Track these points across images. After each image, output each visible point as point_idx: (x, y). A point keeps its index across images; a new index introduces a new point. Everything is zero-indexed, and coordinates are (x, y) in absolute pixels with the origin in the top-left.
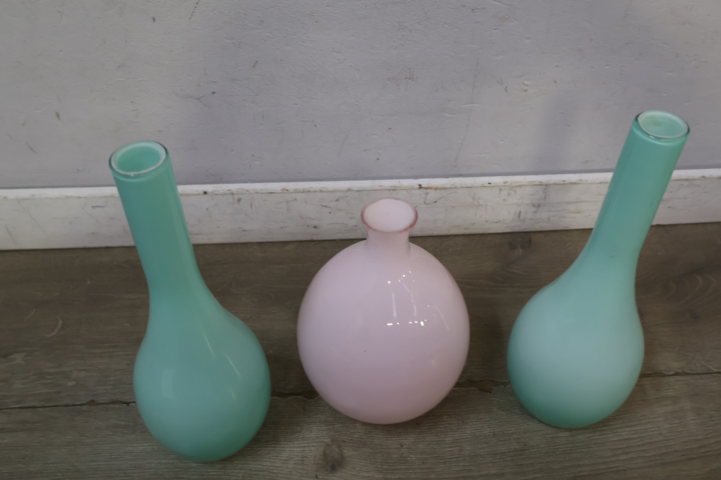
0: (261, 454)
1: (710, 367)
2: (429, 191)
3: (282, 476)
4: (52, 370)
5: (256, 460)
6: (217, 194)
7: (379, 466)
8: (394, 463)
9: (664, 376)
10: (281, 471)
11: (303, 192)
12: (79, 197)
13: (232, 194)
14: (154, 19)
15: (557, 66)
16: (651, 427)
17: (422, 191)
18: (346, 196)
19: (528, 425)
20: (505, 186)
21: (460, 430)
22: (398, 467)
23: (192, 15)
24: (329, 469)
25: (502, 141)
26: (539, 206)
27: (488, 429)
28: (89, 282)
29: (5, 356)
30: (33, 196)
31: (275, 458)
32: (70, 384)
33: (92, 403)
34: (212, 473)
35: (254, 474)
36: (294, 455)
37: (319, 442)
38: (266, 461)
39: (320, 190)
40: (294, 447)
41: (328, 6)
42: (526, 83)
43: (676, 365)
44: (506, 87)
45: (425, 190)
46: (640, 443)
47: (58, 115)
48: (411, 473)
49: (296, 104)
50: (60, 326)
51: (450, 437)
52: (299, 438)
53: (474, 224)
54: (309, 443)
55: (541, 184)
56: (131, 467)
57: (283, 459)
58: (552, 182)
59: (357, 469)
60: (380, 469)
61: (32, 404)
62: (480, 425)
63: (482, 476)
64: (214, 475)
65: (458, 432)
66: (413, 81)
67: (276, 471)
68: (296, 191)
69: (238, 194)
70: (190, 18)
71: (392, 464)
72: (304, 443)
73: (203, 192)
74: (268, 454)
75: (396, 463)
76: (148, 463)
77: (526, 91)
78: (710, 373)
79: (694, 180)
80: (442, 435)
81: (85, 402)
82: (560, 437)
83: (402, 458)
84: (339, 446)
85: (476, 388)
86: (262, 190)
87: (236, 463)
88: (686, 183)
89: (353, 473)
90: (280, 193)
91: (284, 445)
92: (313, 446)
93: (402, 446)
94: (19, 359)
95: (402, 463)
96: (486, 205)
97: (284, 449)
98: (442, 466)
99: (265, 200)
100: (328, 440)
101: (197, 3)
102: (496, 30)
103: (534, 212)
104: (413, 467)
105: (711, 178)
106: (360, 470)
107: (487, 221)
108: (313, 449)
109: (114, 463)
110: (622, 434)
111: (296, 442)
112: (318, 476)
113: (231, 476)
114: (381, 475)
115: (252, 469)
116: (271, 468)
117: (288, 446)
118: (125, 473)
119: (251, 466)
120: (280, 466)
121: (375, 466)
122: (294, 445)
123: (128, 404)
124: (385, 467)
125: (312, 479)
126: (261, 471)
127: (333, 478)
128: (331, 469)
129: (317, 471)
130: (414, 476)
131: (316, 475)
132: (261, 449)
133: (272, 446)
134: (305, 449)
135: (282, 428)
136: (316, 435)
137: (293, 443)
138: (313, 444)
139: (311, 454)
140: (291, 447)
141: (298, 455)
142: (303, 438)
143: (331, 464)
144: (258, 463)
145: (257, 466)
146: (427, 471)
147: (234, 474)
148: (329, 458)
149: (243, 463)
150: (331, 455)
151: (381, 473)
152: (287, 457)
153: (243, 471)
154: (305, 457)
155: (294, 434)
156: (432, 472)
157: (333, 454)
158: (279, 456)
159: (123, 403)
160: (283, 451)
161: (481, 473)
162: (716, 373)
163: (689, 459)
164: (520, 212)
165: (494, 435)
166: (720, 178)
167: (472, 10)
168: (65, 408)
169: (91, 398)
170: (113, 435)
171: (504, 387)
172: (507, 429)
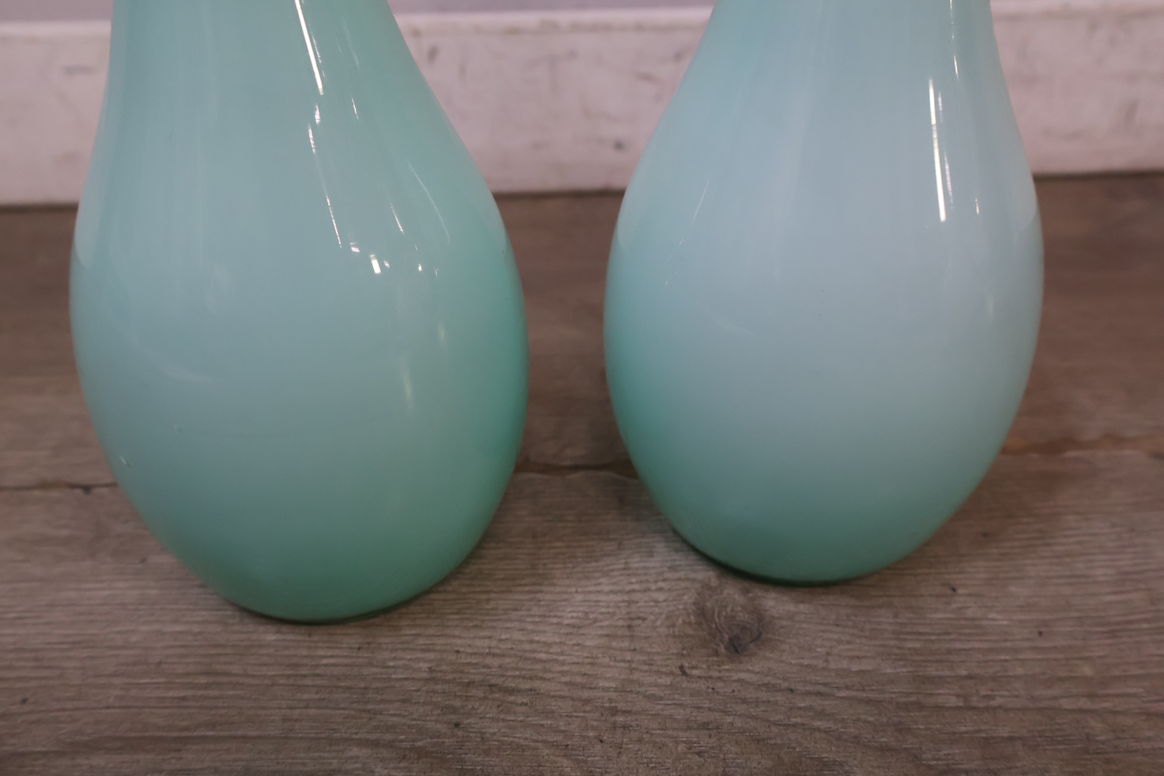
0: (492, 609)
3: (566, 668)
7: (892, 643)
8: (938, 635)
10: (562, 654)
22: (958, 645)
24: (722, 650)
31: (537, 619)
34: (325, 661)
35: (469, 664)
36: (602, 613)
37: (679, 579)
38: (508, 628)
40: (598, 592)
48: (1006, 661)
52: (613, 570)
54: (647, 581)
56: (59, 643)
57: (566, 622)
59: (819, 650)
60: (896, 651)
64: (335, 665)
67: (543, 656)
71: (933, 638)
72: (631, 583)
74: (516, 610)
75: (948, 634)
76: (119, 633)
80: (1076, 562)
83: (963, 622)
85: (1139, 452)
87: (408, 632)
89: (806, 662)
90: (536, 32)
91: (569, 586)
92: (660, 589)
93: (954, 590)
95: (969, 634)
96: (1053, 76)
97: (566, 596)
104: (1008, 645)
106: (828, 654)
108: (661, 596)
109: (8, 631)
111: (603, 580)
112: (688, 671)
113: (393, 667)
114: (904, 666)
115: (461, 650)
116: (528, 647)
117: (579, 590)
118: (36, 659)
119: (459, 641)
120: (558, 640)
121: (878, 643)
122: (599, 588)
123: (87, 489)
124: (910, 645)
125: (667, 680)
126: (494, 655)
127: (742, 676)
128: (725, 648)
129: (683, 655)
130: (1020, 671)
131: (681, 668)
132: (493, 596)
133: (527, 589)
134: (636, 597)
135: (558, 544)
136: (667, 561)
137: (593, 582)
138: (661, 584)
139: (657, 610)
140: (590, 592)
141: (614, 614)
142: (624, 569)
143: (726, 637)
144: (482, 634)
145: (479, 643)
146: (1061, 656)
147: (401, 663)
148: (717, 620)
149: (431, 631)
150: (724, 613)
151: (901, 663)
152: (577, 618)
153: (431, 656)
154: (639, 618)
155: (597, 561)
156: (1080, 659)
157: (729, 609)
158: (552, 614)
159: (73, 486)
160: (563, 603)
164: (1134, 103)
170: (25, 561)
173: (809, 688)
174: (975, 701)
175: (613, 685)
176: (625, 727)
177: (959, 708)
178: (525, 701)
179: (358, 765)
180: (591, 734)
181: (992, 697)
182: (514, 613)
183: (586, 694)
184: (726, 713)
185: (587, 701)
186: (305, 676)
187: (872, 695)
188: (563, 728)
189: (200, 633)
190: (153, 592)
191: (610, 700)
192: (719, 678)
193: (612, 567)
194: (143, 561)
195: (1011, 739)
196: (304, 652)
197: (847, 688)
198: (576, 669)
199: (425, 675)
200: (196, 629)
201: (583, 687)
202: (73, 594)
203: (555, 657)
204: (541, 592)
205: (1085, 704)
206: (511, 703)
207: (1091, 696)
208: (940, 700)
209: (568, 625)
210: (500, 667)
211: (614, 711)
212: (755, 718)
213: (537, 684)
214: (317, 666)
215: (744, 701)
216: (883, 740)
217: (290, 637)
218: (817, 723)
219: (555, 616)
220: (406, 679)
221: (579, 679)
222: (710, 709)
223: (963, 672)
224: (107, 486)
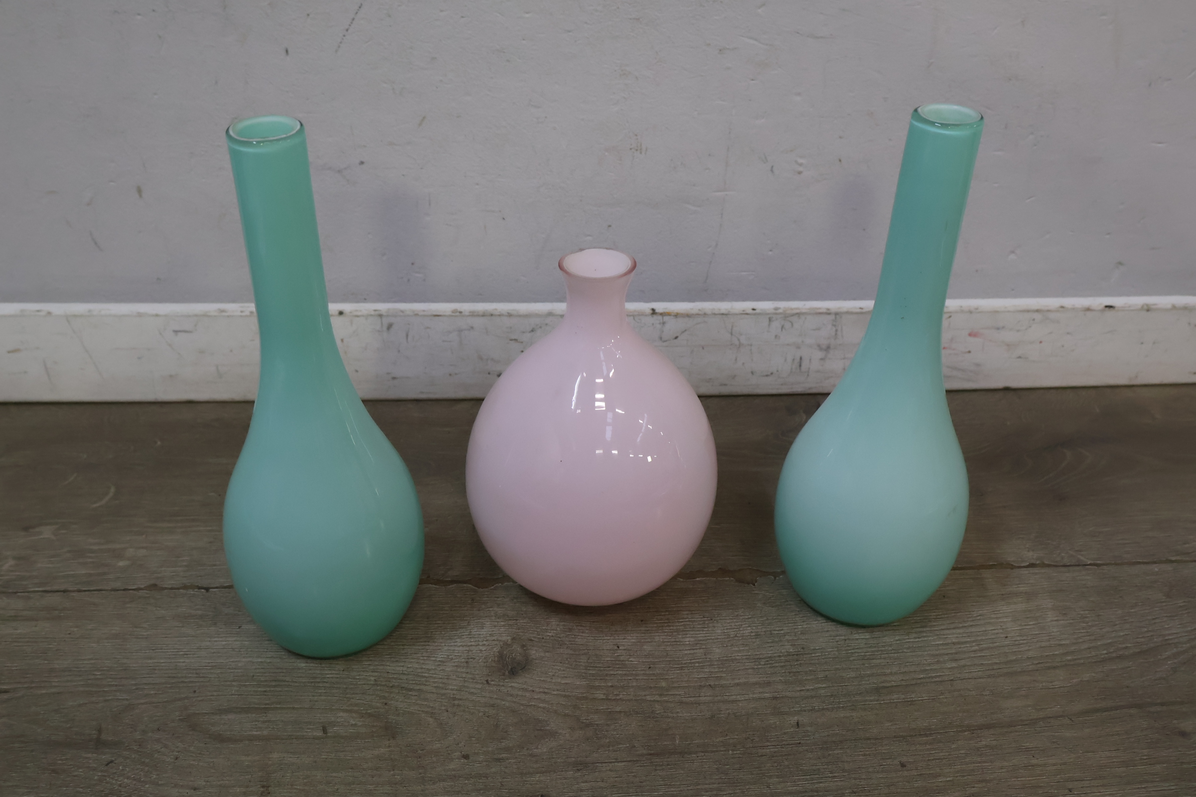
0: (405, 653)
1: (1082, 558)
2: (666, 318)
3: (436, 680)
4: (95, 547)
5: (397, 661)
6: (358, 316)
7: (583, 671)
8: (605, 668)
9: (1012, 567)
10: (435, 674)
11: (484, 315)
12: (157, 315)
13: (381, 316)
14: (287, 51)
15: (840, 137)
16: (993, 628)
17: (657, 319)
18: (547, 324)
19: (807, 624)
20: (776, 314)
21: (706, 629)
22: (612, 673)
23: (339, 47)
24: (507, 673)
25: (771, 250)
26: (828, 348)
27: (749, 628)
28: (159, 443)
29: (26, 529)
30: (90, 311)
31: (425, 658)
32: (121, 563)
33: (154, 587)
34: (328, 676)
35: (393, 678)
36: (455, 656)
37: (494, 640)
38: (411, 662)
39: (508, 313)
40: (455, 646)
41: (524, 40)
42: (800, 161)
43: (1031, 556)
44: (772, 167)
45: (660, 317)
46: (977, 648)
47: (139, 191)
48: (630, 679)
49: (477, 184)
50: (111, 494)
51: (689, 637)
52: (463, 635)
53: (734, 377)
54: (479, 641)
55: (828, 312)
56: (206, 666)
58: (845, 310)
59: (550, 674)
60: (584, 675)
61: (62, 588)
62: (738, 624)
63: (738, 684)
64: (332, 678)
65: (703, 631)
66: (641, 153)
67: (426, 675)
68: (473, 314)
69: (388, 316)
70: (336, 51)
71: (602, 669)
72: (471, 642)
73: (337, 313)
75: (609, 667)
76: (232, 662)
77: (800, 173)
78: (1080, 565)
79: (1049, 311)
80: (679, 635)
81: (142, 586)
82: (857, 639)
83: (617, 662)
84: (523, 646)
85: (732, 579)
86: (424, 311)
87: (366, 663)
88: (1038, 316)
89: (542, 679)
90: (450, 316)
91: (441, 643)
92: (484, 645)
93: (618, 647)
94: (47, 533)
95: (618, 668)
96: (751, 345)
97: (440, 648)
98: (678, 672)
99: (428, 328)
100: (506, 638)
101: (347, 30)
102: (753, 80)
103: (822, 359)
104: (634, 672)
105: (1074, 309)
106: (553, 675)
107: (752, 373)
108: (483, 648)
109: (181, 661)
110: (949, 636)
111: (458, 640)
112: (490, 682)
113: (358, 679)
114: (585, 681)
115: (390, 671)
116: (420, 671)
117: (446, 645)
118: (197, 674)
119: (389, 668)
120: (434, 668)
121: (577, 671)
122: (456, 644)
123: (207, 589)
124: (591, 672)
125: (480, 686)
126: (404, 674)
127: (513, 684)
128: (509, 672)
129: (489, 675)
130: (634, 684)
131: (487, 681)
132: (406, 647)
133: (422, 643)
134: (472, 648)
135: (439, 622)
136: (489, 631)
137: (454, 641)
138: (485, 642)
139: (481, 655)
140: (451, 646)
141: (461, 656)
142: (469, 635)
143: (510, 667)
144: (400, 664)
145: (398, 669)
146: (655, 678)
147: (363, 677)
148: (507, 660)
149: (377, 663)
150: (511, 656)
151: (584, 680)
152: (444, 658)
153: (376, 674)
154: (472, 658)
155: (456, 631)
156: (662, 679)
157: (513, 655)
158: (432, 656)
159: (200, 588)
160: (439, 651)
161: (737, 681)
162: (1090, 565)
163: (1049, 668)
164: (801, 358)
165: (757, 635)
166: (1088, 309)
167: (720, 50)
168: (113, 592)
169: (152, 582)
170: (183, 627)
171: (775, 578)
172: (777, 629)
173: (541, 690)
174: (611, 696)
175: (456, 688)
176: (459, 705)
177: (603, 699)
178: (416, 694)
179: (343, 720)
180: (443, 708)
182: (415, 655)
183: (443, 691)
184: (503, 700)
185: (444, 694)
186: (319, 682)
187: (567, 694)
188: (432, 706)
189: (270, 662)
190: (246, 643)
191: (454, 694)
192: (503, 685)
193: (463, 634)
194: (240, 627)
195: (620, 712)
196: (318, 672)
197: (557, 690)
198: (440, 681)
199: (372, 682)
200: (268, 660)
201: (442, 688)
202: (208, 643)
203: (431, 675)
204: (429, 645)
205: (657, 698)
206: (410, 695)
207: (661, 695)
208: (596, 696)
209: (439, 661)
210: (406, 679)
211: (454, 699)
212: (515, 702)
213: (422, 687)
214: (324, 678)
215: (512, 695)
216: (567, 712)
217: (311, 665)
218: (541, 705)
219: (434, 657)
220: (364, 684)
221: (441, 685)
222: (496, 698)
223: (610, 684)
224: (217, 588)
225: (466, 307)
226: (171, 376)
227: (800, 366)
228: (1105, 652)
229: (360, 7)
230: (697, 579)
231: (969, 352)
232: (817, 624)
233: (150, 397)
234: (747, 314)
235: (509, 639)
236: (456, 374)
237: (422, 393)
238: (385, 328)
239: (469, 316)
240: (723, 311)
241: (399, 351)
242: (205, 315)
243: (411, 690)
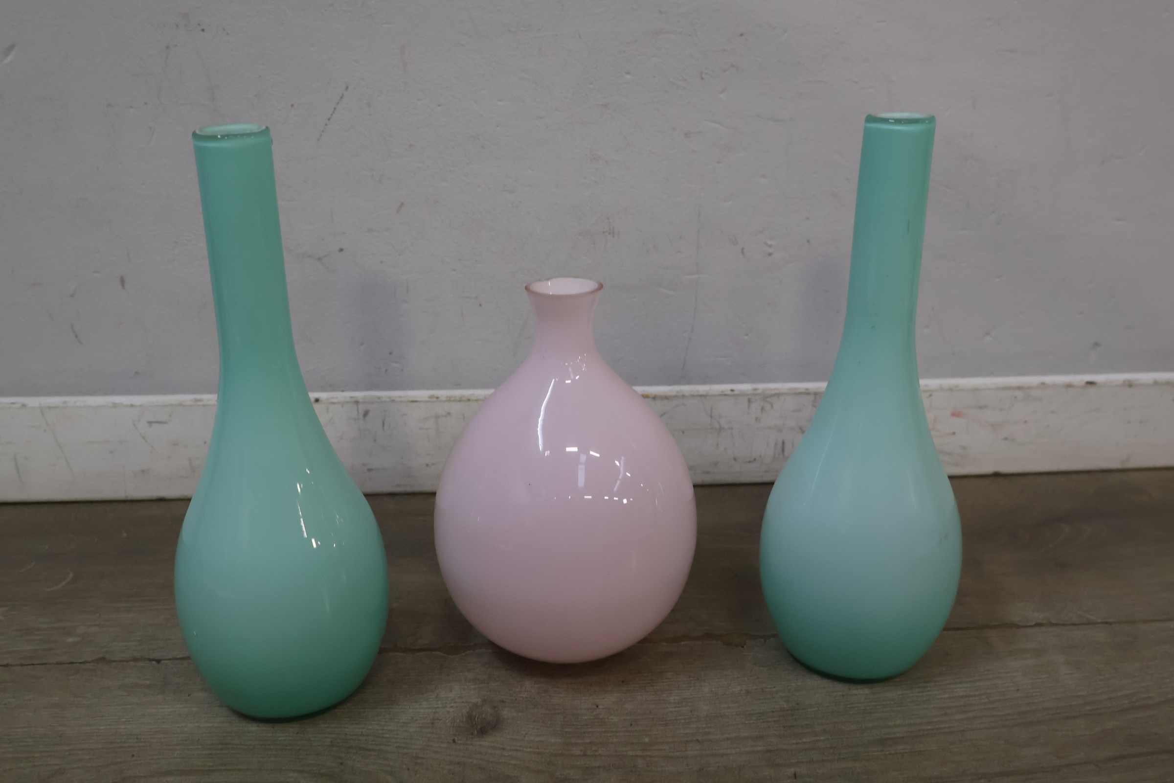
0: (366, 716)
1: (1091, 617)
3: (397, 741)
4: (45, 626)
5: (356, 723)
6: (334, 403)
7: (559, 729)
8: (582, 726)
9: (1019, 627)
10: (397, 735)
11: (461, 401)
12: (132, 407)
13: (357, 402)
15: (808, 218)
16: (1002, 682)
19: (802, 682)
20: (755, 395)
21: (692, 688)
22: (590, 730)
23: (321, 136)
24: (476, 732)
25: (747, 335)
27: (738, 687)
30: (64, 403)
31: (387, 720)
32: (70, 640)
33: (101, 660)
34: (280, 738)
35: (351, 739)
36: (420, 718)
37: (463, 702)
38: (372, 724)
40: (421, 708)
41: (498, 126)
42: (770, 242)
43: (1037, 616)
44: (743, 249)
46: (986, 700)
47: (122, 281)
48: (610, 736)
49: (454, 270)
50: (68, 580)
51: (674, 696)
52: (430, 699)
53: (716, 464)
54: (446, 703)
55: (808, 391)
56: (148, 732)
57: (402, 721)
59: (522, 732)
60: (559, 733)
61: (6, 662)
62: (725, 683)
63: (728, 739)
64: (284, 740)
65: (689, 690)
66: (614, 236)
67: (388, 736)
68: (449, 400)
69: (364, 402)
70: (318, 140)
71: (579, 727)
72: (438, 704)
73: (313, 400)
74: (377, 716)
75: (587, 725)
76: (178, 727)
77: (770, 254)
78: (1089, 623)
79: (1030, 388)
80: (663, 694)
81: (90, 660)
82: (856, 695)
83: (596, 720)
84: (494, 707)
85: (719, 642)
86: (400, 397)
88: (1019, 394)
89: (514, 737)
90: (427, 402)
91: (406, 705)
92: (452, 707)
95: (597, 725)
96: (732, 428)
97: (404, 710)
98: (662, 728)
99: (405, 415)
100: (476, 700)
101: (329, 120)
102: (718, 163)
104: (614, 730)
105: (1055, 386)
106: (526, 734)
107: (735, 459)
108: (451, 710)
109: (122, 727)
110: (956, 690)
111: (424, 703)
112: (456, 741)
113: (313, 741)
114: (561, 739)
115: (348, 733)
116: (381, 732)
117: (411, 707)
118: (137, 739)
119: (347, 730)
120: (396, 729)
121: (552, 729)
122: (421, 706)
123: (158, 661)
124: (567, 730)
125: (445, 745)
126: (364, 735)
127: (481, 743)
128: (478, 732)
129: (456, 735)
130: (615, 740)
131: (454, 740)
132: (367, 710)
133: (385, 707)
134: (438, 710)
135: (404, 687)
136: (458, 694)
137: (419, 704)
138: (453, 704)
139: (448, 716)
140: (416, 708)
141: (426, 718)
142: (436, 698)
143: (479, 727)
144: (359, 727)
145: (357, 730)
146: (637, 734)
147: (318, 739)
148: (476, 720)
150: (481, 717)
151: (560, 737)
152: (408, 719)
153: (333, 736)
154: (438, 719)
155: (423, 694)
156: (645, 735)
157: (483, 715)
158: (395, 718)
159: (150, 660)
160: (402, 713)
161: (727, 736)
162: (1102, 623)
163: (1068, 718)
164: (783, 443)
165: (748, 693)
166: (1069, 386)
167: (686, 134)
168: (57, 666)
169: (101, 655)
170: (128, 696)
171: (765, 641)
172: (769, 686)
173: (512, 748)
174: (589, 753)
175: (419, 747)
176: (421, 764)
177: (580, 755)
178: (375, 754)
180: (404, 767)
181: (596, 751)
183: (405, 751)
184: (470, 758)
185: (406, 754)
186: (269, 745)
187: (541, 751)
188: (392, 765)
189: (218, 727)
190: (195, 709)
191: (416, 753)
192: (471, 744)
193: (429, 697)
194: (189, 695)
195: (599, 767)
196: (271, 735)
197: (530, 747)
198: (403, 741)
199: (328, 744)
200: (216, 725)
201: (404, 748)
202: (154, 711)
203: (393, 736)
204: (391, 708)
205: (639, 753)
206: (369, 755)
207: (643, 750)
208: (573, 752)
209: (403, 723)
210: (366, 740)
211: (417, 758)
212: (483, 760)
213: (382, 747)
214: (276, 741)
215: (480, 754)
216: (540, 768)
217: (264, 728)
218: (512, 762)
219: (397, 719)
220: (319, 746)
221: (403, 745)
222: (463, 757)
223: (588, 741)
224: (170, 659)
225: (443, 393)
226: (143, 471)
227: (783, 451)
228: (1127, 702)
229: (342, 97)
230: (682, 643)
231: (954, 433)
232: (814, 682)
233: (120, 495)
234: (726, 395)
235: (479, 700)
236: (433, 464)
237: (398, 486)
238: (361, 416)
239: (446, 401)
240: (701, 393)
241: (375, 440)
242: (181, 405)
243: (370, 750)
